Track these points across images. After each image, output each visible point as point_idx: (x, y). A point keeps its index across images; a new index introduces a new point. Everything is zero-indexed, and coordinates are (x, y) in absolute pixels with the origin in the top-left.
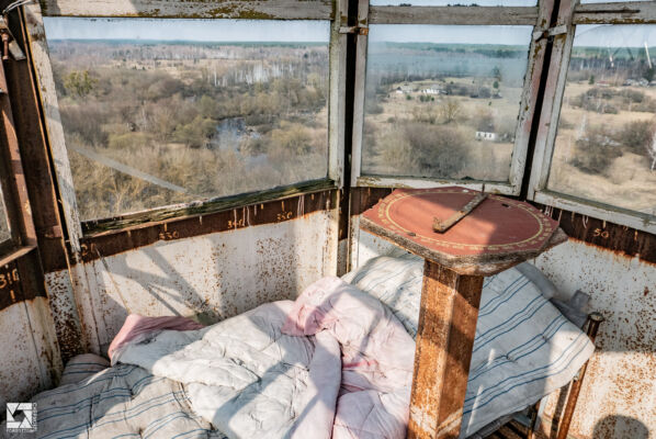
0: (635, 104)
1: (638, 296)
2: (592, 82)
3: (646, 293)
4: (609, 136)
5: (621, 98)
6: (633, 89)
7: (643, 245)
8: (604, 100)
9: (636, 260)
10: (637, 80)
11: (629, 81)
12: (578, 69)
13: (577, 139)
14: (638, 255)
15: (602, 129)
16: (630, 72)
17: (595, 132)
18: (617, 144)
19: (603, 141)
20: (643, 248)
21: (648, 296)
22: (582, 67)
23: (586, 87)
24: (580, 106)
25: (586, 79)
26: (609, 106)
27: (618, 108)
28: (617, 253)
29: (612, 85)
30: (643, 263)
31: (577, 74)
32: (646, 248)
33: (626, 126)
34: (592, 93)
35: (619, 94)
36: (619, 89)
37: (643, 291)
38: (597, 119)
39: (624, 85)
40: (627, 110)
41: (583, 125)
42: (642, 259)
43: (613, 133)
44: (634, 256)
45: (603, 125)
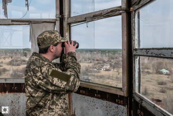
0: (24, 63)
1: (10, 104)
2: (12, 58)
3: (12, 102)
4: (19, 72)
5: (20, 61)
6: (23, 59)
7: (8, 88)
8: (16, 62)
9: (7, 93)
10: (23, 56)
11: (21, 57)
12: (7, 55)
13: (11, 74)
14: (7, 91)
15: (17, 70)
16: (21, 55)
17: (15, 71)
18: (22, 73)
19: (18, 73)
20: (8, 89)
21: (13, 103)
22: (8, 54)
23: (10, 59)
24: (10, 65)
25: (10, 57)
26: (17, 64)
27: (20, 64)
28: (2, 93)
29: (17, 58)
30: (9, 93)
31: (7, 56)
32: (9, 89)
33: (23, 68)
34: (13, 61)
35: (19, 60)
36: (19, 59)
37: (11, 102)
38: (15, 68)
39: (20, 58)
40: (22, 64)
41: (12, 70)
42: (8, 92)
43: (20, 70)
44: (6, 92)
45: (17, 69)
